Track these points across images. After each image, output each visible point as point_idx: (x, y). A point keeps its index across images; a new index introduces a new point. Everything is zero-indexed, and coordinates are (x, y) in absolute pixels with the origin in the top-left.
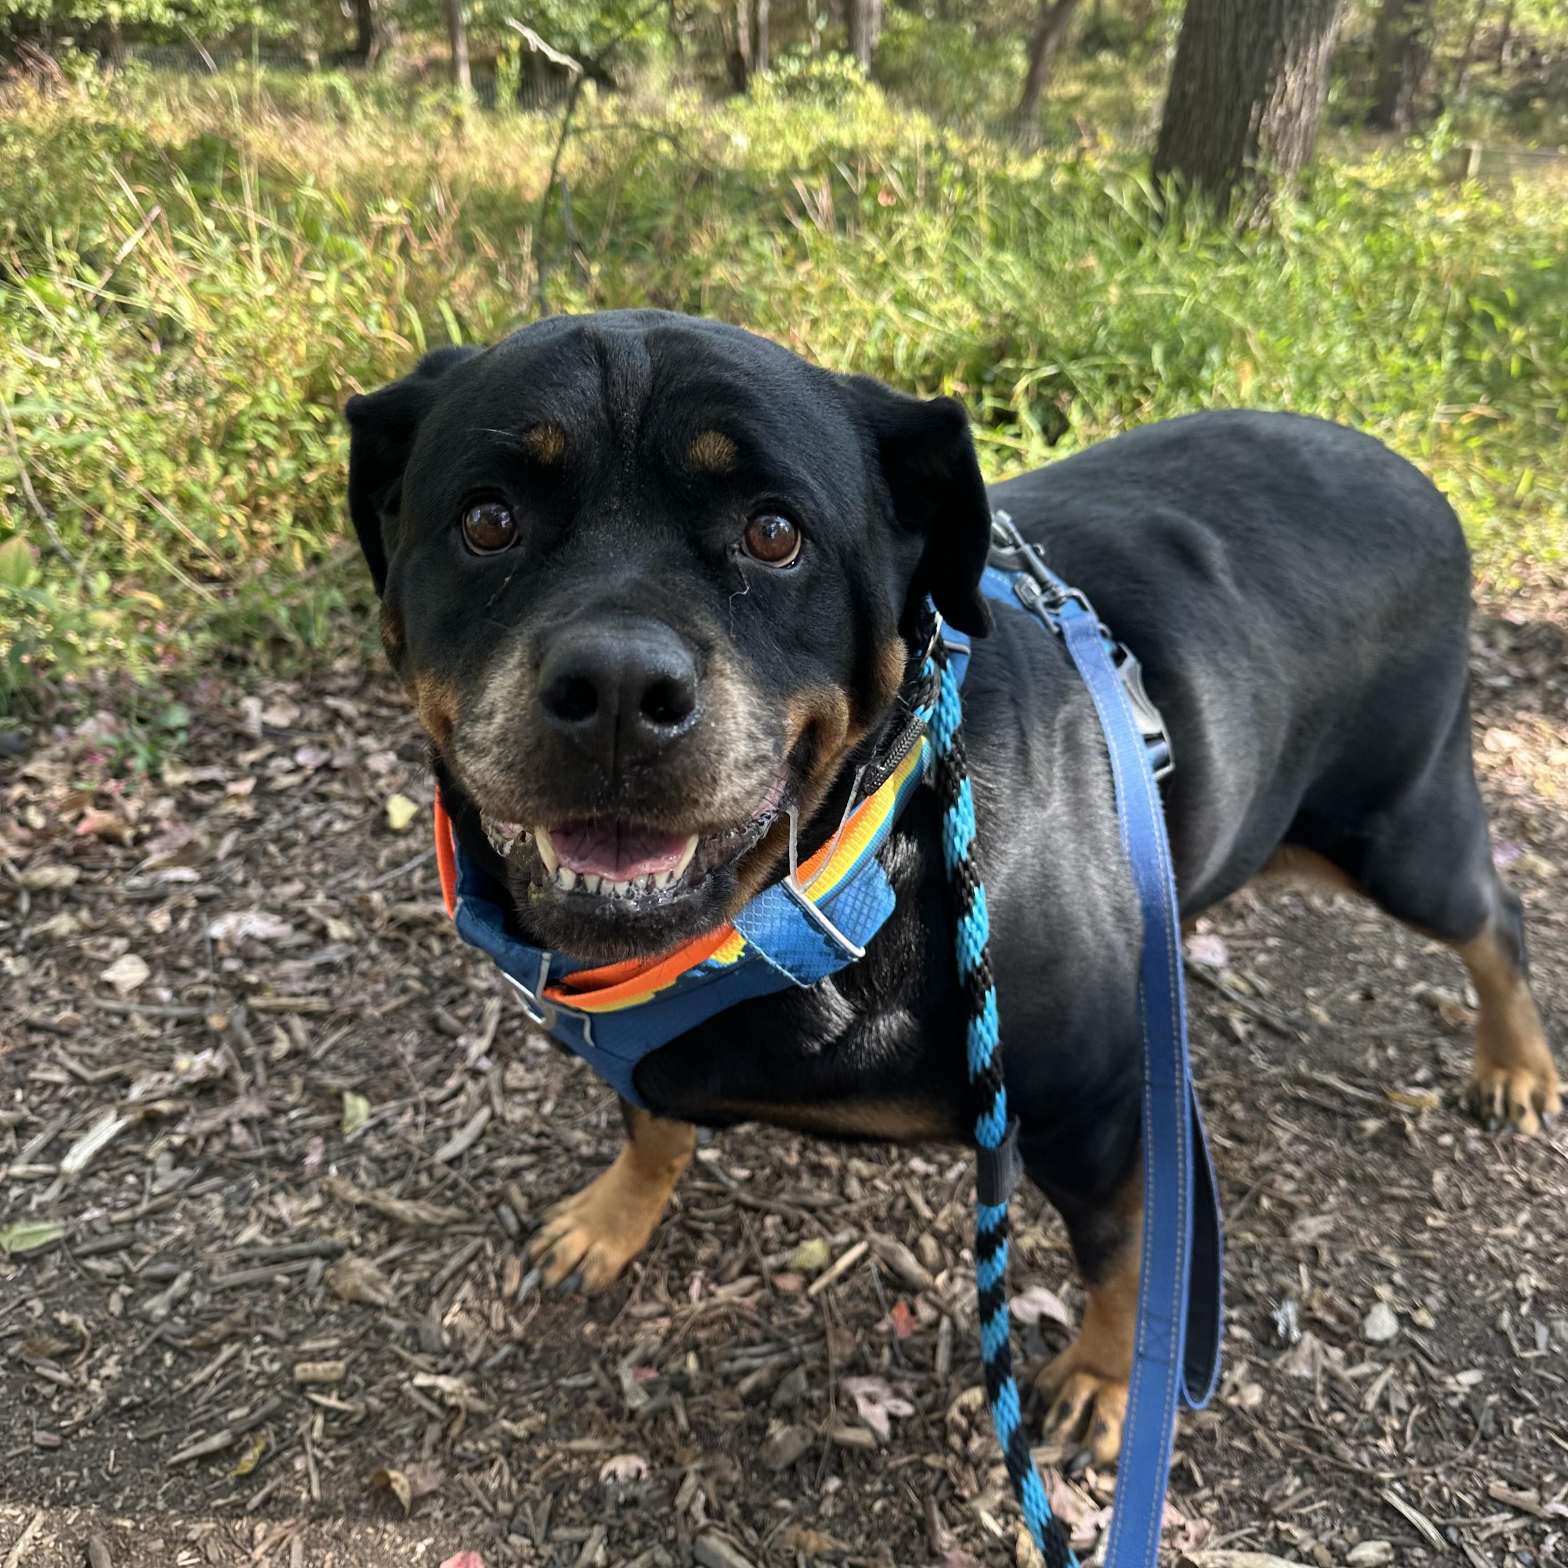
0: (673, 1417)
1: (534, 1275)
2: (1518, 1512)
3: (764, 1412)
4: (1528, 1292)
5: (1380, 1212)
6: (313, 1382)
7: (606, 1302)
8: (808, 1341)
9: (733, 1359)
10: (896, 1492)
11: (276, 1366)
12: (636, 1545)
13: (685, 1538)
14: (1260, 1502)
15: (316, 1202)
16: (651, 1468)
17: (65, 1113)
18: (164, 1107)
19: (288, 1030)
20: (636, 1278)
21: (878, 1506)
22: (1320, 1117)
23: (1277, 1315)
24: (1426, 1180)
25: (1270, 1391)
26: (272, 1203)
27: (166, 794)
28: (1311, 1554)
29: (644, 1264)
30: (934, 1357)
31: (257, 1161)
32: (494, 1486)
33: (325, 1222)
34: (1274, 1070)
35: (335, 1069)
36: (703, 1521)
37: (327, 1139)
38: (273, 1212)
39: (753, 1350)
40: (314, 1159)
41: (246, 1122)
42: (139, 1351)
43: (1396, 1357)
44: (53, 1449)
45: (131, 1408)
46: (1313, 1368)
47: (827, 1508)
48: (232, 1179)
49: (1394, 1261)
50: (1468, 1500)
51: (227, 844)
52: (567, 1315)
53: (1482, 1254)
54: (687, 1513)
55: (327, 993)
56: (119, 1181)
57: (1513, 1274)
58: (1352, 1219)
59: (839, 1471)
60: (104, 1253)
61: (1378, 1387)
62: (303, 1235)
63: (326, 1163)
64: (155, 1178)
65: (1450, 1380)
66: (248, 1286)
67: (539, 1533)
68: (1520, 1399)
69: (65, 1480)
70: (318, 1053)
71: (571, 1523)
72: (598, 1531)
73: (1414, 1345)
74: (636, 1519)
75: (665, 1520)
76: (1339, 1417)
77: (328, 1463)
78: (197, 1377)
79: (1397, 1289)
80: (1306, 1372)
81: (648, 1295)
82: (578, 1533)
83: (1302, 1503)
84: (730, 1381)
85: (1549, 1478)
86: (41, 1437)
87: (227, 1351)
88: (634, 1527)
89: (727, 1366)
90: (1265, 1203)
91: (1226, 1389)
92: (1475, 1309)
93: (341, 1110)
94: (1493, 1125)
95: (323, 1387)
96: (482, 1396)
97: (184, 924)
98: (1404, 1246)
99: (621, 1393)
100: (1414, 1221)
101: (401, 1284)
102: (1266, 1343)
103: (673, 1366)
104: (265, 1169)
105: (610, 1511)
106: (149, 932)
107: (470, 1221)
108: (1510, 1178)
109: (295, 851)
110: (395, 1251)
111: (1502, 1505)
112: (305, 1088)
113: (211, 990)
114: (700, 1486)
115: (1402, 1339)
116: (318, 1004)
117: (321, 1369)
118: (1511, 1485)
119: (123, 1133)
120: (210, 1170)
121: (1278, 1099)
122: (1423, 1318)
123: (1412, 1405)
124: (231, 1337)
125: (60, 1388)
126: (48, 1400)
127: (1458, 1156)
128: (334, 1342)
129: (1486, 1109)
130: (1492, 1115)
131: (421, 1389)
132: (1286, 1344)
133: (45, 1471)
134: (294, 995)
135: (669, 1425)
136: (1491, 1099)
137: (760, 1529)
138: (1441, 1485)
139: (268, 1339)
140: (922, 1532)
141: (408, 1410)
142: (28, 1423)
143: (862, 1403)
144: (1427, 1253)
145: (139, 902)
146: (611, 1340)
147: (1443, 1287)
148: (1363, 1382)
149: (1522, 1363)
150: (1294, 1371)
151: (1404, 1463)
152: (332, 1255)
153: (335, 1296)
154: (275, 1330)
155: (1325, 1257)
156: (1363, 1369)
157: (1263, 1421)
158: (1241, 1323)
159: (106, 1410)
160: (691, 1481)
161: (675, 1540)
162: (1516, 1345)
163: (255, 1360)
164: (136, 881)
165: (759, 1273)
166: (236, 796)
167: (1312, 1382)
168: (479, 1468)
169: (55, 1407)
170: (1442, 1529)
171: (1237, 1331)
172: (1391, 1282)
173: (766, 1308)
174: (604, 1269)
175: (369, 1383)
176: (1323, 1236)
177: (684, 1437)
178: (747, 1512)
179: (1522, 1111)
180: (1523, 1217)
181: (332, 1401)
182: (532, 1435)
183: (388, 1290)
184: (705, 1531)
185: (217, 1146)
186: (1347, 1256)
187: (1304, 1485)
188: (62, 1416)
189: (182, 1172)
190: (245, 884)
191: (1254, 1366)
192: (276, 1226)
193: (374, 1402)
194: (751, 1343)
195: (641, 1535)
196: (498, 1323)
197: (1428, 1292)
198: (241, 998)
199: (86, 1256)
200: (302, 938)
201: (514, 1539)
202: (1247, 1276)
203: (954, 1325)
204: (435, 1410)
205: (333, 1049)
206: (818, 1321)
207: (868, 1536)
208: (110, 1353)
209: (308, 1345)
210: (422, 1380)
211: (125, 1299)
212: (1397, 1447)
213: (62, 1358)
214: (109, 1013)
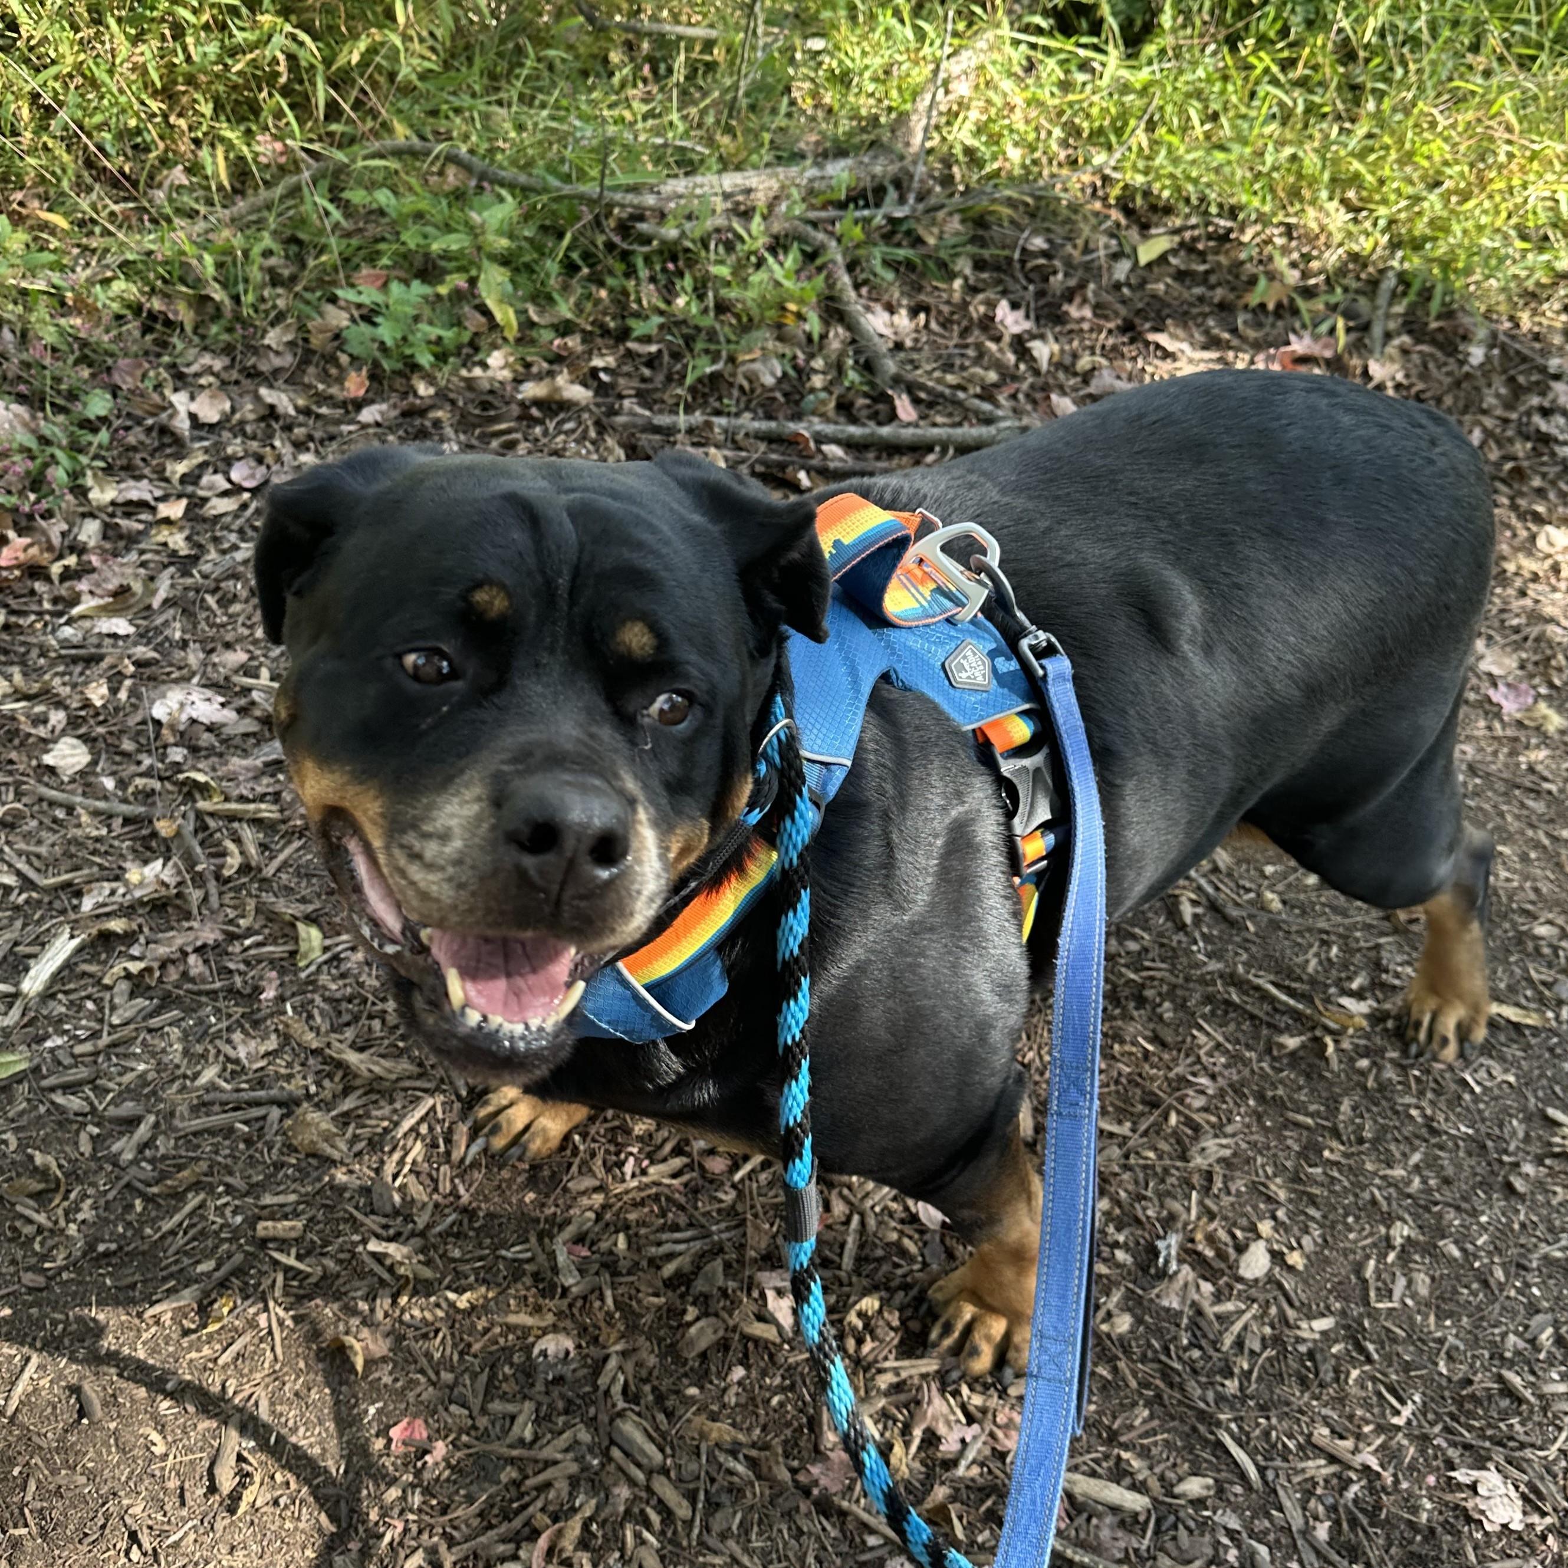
0: (602, 1298)
1: (480, 1142)
2: (1332, 1459)
3: (682, 1296)
4: (1399, 1241)
5: (1282, 1139)
6: (274, 1239)
7: (546, 1173)
8: (728, 1229)
9: (659, 1244)
10: (792, 1387)
11: (239, 1219)
12: (561, 1420)
13: (604, 1418)
14: (1109, 1428)
15: (272, 1043)
16: (579, 1347)
17: (18, 924)
18: (117, 925)
19: (238, 841)
20: (575, 1151)
21: (775, 1401)
22: (1246, 1026)
23: (1161, 1244)
24: (1333, 1108)
25: (1139, 1321)
26: (229, 1041)
27: (92, 515)
28: (1144, 1483)
29: (584, 1136)
30: (841, 1255)
31: (213, 994)
32: (437, 1355)
33: (280, 1065)
34: (1214, 966)
35: (288, 890)
36: (621, 1404)
37: (282, 971)
38: (232, 1053)
39: (677, 1235)
40: (269, 994)
41: (200, 950)
42: (110, 1196)
43: (1261, 1297)
44: (40, 1290)
45: (107, 1254)
46: (1183, 1302)
47: (731, 1399)
48: (189, 1011)
49: (1282, 1195)
50: (1291, 1444)
51: (163, 590)
52: (510, 1181)
53: (1366, 1195)
54: (607, 1393)
55: (277, 797)
56: (77, 1006)
57: (1388, 1220)
58: (1253, 1145)
59: (744, 1362)
60: (70, 1088)
61: (1237, 1327)
62: (260, 1083)
63: (281, 999)
64: (113, 1008)
65: (1304, 1325)
66: (211, 1132)
67: (476, 1403)
68: (1362, 1350)
69: (54, 1323)
70: (269, 871)
71: (504, 1397)
72: (528, 1406)
73: (1280, 1287)
74: (562, 1396)
75: (589, 1400)
76: (1196, 1354)
77: (289, 1322)
78: (167, 1226)
79: (1278, 1225)
80: (1175, 1305)
81: (586, 1169)
82: (511, 1408)
83: (1146, 1434)
84: (655, 1263)
85: (1367, 1429)
86: (28, 1278)
87: (193, 1201)
88: (560, 1405)
89: (653, 1250)
90: (1173, 1119)
91: (1101, 1314)
92: (1345, 1253)
93: (296, 939)
94: (1414, 1049)
95: (283, 1245)
96: (428, 1263)
97: (123, 695)
98: (1296, 1179)
99: (555, 1270)
100: (1311, 1152)
101: (356, 1138)
102: (1145, 1270)
103: (604, 1246)
104: (221, 1004)
105: (540, 1387)
106: (87, 704)
107: (420, 1076)
108: (1414, 1112)
109: (236, 608)
110: (348, 1104)
111: (1320, 1451)
112: (258, 910)
113: (157, 785)
114: (620, 1368)
115: (1270, 1278)
116: (267, 811)
117: (282, 1227)
118: (1333, 1431)
119: (79, 950)
120: (167, 1001)
121: (1208, 999)
122: (1295, 1259)
123: (1264, 1347)
124: (196, 1186)
125: (40, 1230)
126: (30, 1240)
127: (1371, 1083)
128: (293, 1198)
129: (1410, 1033)
130: (1415, 1039)
131: (374, 1255)
132: (1163, 1274)
133: (34, 1311)
134: (242, 799)
135: (597, 1304)
136: (1418, 1025)
137: (669, 1415)
138: (1272, 1428)
139: (229, 1189)
140: (811, 1430)
141: (361, 1274)
142: (14, 1262)
143: (770, 1294)
144: (1316, 1191)
145: (75, 660)
146: (550, 1211)
147: (1322, 1226)
148: (1224, 1319)
149: (1373, 1314)
150: (1165, 1303)
151: (1243, 1403)
152: (289, 1105)
153: (292, 1149)
154: (236, 1181)
155: (1218, 1183)
156: (1229, 1306)
157: (1127, 1351)
158: (1126, 1247)
159: (85, 1255)
160: (613, 1363)
161: (595, 1418)
162: (1372, 1294)
163: (220, 1210)
164: (67, 632)
165: (689, 1155)
166: (167, 521)
167: (1181, 1313)
168: (425, 1336)
169: (37, 1247)
170: (1262, 1470)
171: (1120, 1255)
172: (1274, 1218)
173: (693, 1191)
174: (546, 1140)
175: (326, 1243)
176: (1221, 1160)
177: (610, 1315)
178: (660, 1398)
179: (1445, 1041)
180: (1416, 1158)
181: (291, 1261)
182: (473, 1307)
183: (343, 1146)
184: (621, 1414)
185: (173, 974)
186: (1239, 1185)
187: (1152, 1417)
188: (45, 1258)
189: (141, 1002)
190: (184, 644)
191: (1130, 1294)
192: (234, 1069)
193: (330, 1264)
194: (676, 1228)
195: (566, 1412)
196: (445, 1187)
197: (1306, 1231)
198: (189, 797)
199: (52, 1089)
200: (249, 725)
201: (453, 1408)
202: (1140, 1198)
203: (863, 1223)
204: (386, 1276)
205: (285, 864)
206: (739, 1208)
207: (764, 1428)
208: (84, 1196)
209: (268, 1199)
210: (373, 1246)
211: (93, 1138)
212: (1241, 1388)
213: (41, 1198)
214: (52, 804)
